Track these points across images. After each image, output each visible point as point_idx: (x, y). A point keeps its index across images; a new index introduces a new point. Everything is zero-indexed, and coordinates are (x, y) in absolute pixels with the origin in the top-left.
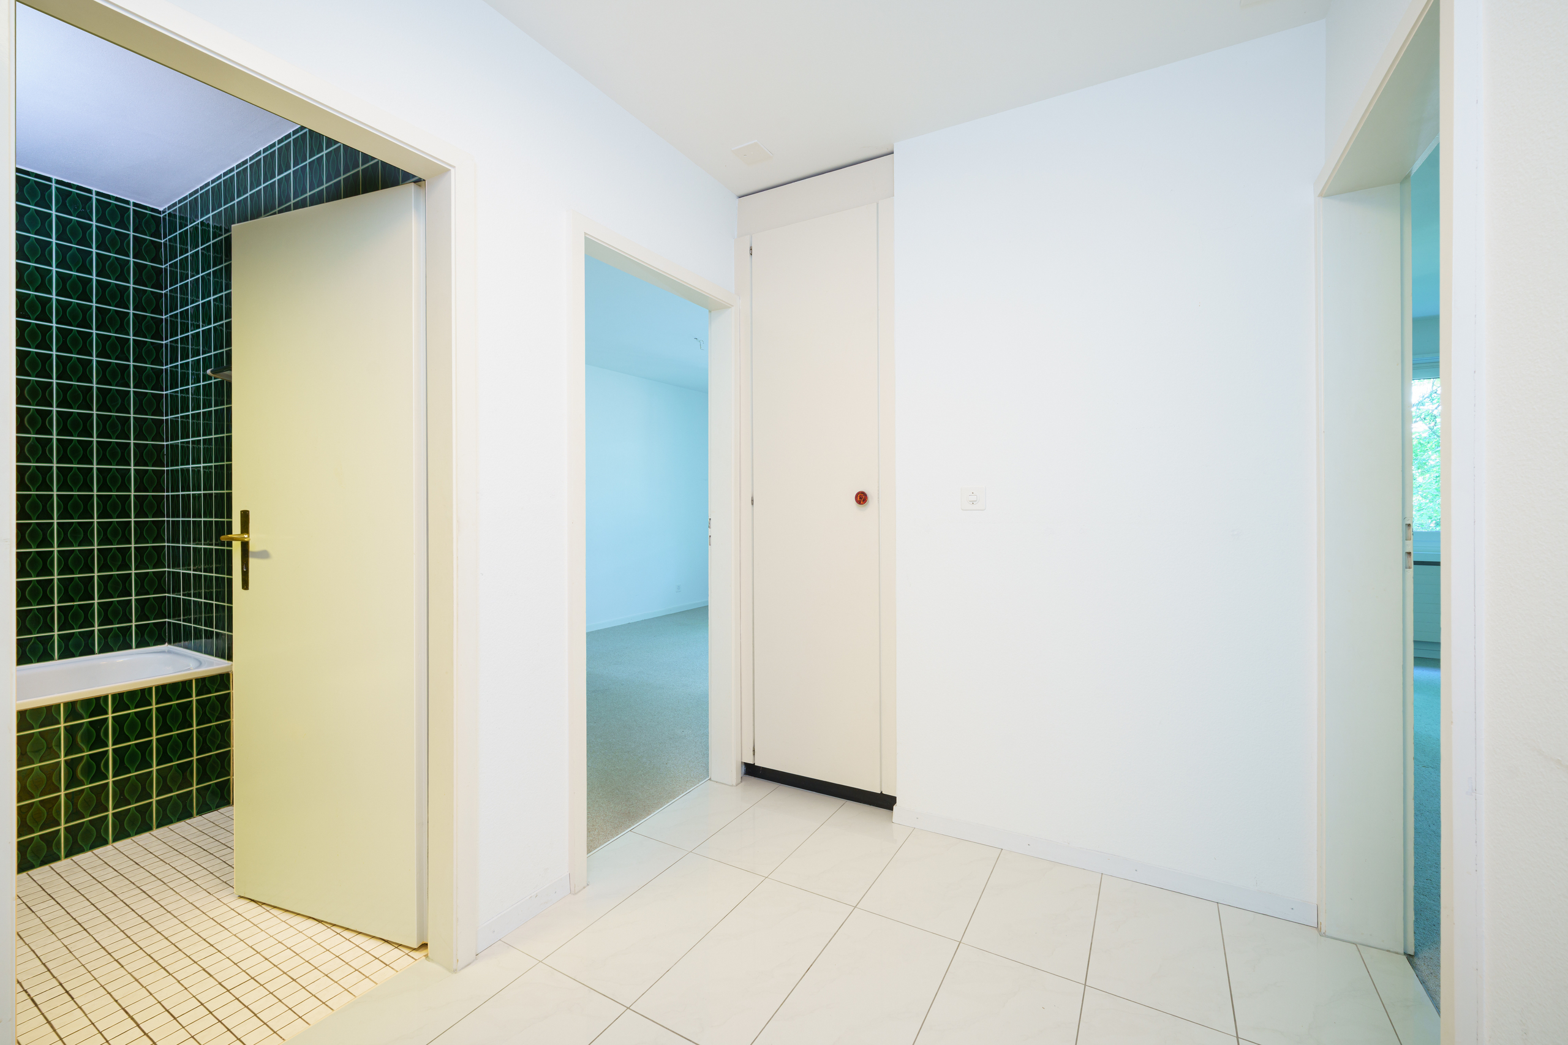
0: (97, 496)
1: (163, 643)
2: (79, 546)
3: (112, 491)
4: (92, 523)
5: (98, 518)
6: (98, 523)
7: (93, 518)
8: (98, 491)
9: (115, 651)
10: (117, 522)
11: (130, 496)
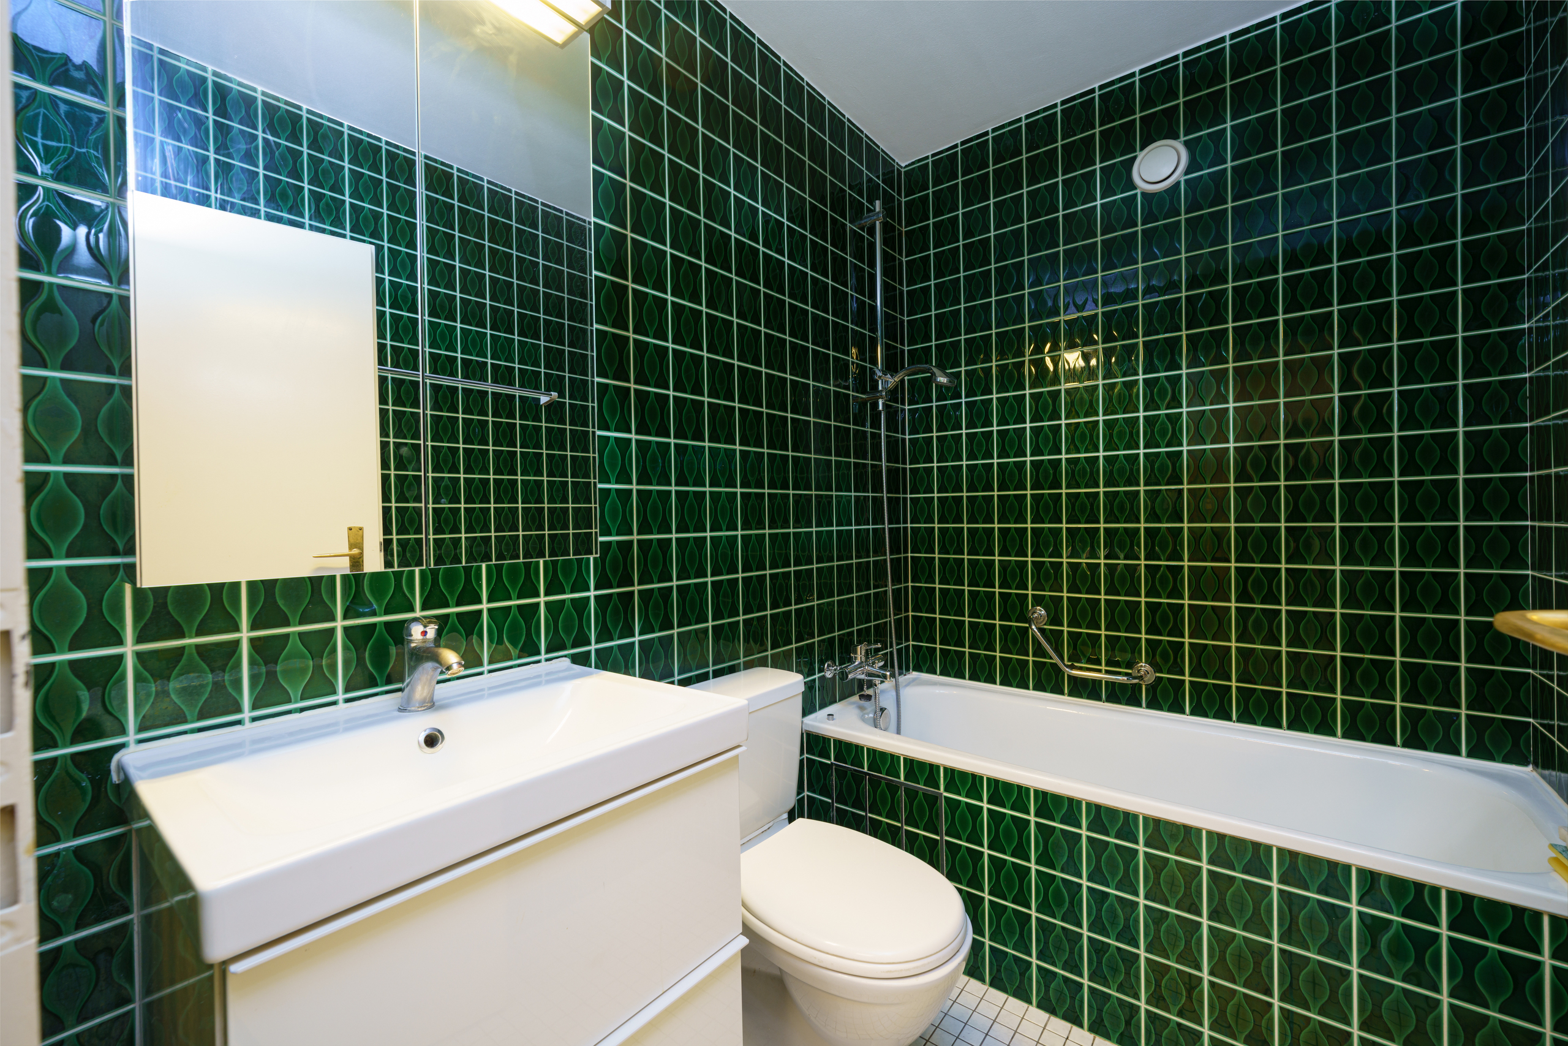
0: (1400, 483)
1: (1524, 762)
2: (1371, 565)
3: (1423, 475)
4: (1392, 528)
5: (1401, 520)
6: (1401, 528)
7: (1393, 520)
8: (1400, 475)
9: (1430, 751)
10: (1432, 527)
11: (1456, 481)
